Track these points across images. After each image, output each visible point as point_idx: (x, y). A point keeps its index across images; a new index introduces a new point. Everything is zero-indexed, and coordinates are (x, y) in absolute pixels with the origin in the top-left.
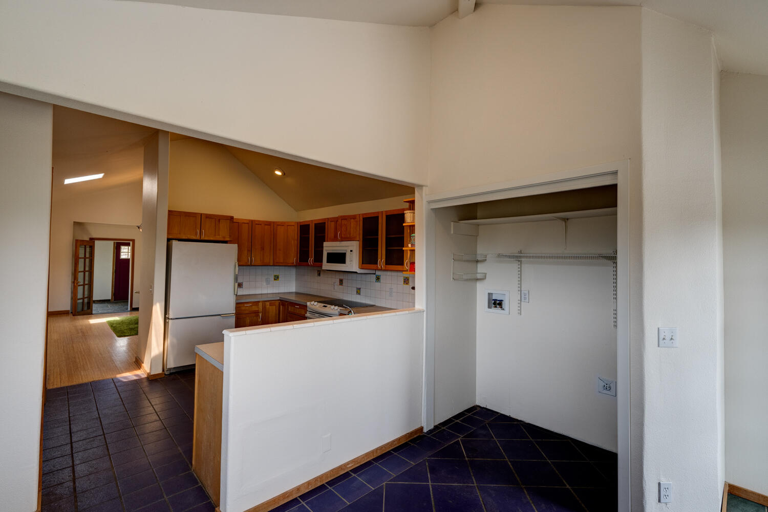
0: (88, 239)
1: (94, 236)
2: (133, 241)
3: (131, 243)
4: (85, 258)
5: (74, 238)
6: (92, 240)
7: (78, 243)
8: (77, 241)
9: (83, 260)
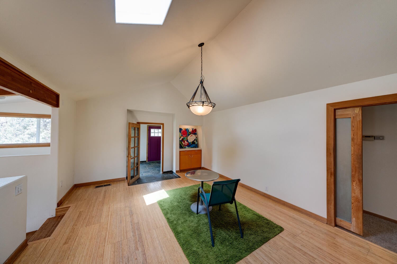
0: (136, 123)
1: (140, 121)
2: (163, 124)
3: (162, 126)
4: (135, 137)
5: (127, 121)
6: (139, 123)
7: (130, 125)
8: (129, 123)
9: (134, 138)
